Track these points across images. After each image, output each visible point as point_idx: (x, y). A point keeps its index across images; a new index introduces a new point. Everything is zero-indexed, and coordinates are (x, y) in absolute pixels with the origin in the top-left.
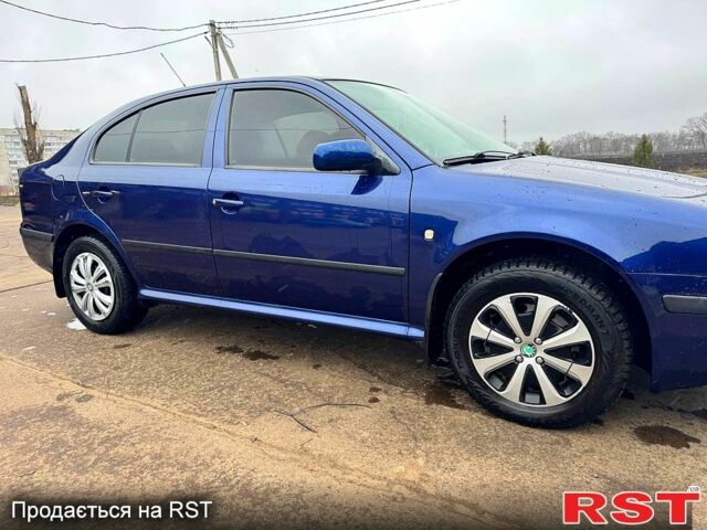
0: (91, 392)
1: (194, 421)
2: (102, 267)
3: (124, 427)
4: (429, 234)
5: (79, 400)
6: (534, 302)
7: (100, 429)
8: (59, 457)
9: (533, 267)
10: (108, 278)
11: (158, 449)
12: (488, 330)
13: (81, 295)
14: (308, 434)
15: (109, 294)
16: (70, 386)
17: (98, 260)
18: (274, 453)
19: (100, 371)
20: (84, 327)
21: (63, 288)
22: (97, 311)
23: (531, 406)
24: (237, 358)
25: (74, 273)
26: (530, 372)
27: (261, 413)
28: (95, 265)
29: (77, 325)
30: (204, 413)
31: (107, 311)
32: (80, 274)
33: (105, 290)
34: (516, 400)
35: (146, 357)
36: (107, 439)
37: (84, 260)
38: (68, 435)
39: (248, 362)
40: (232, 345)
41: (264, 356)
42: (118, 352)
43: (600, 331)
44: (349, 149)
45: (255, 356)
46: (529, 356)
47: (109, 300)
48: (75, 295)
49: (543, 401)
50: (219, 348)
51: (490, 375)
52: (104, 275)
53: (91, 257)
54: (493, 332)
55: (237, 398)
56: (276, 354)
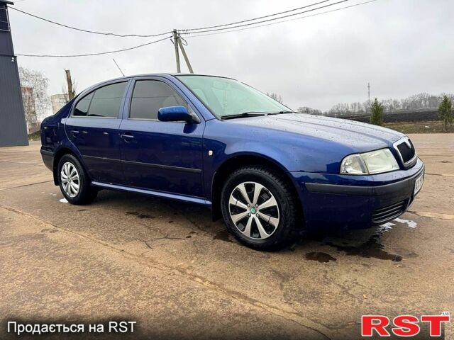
0: (58, 229)
1: (99, 242)
2: (75, 170)
3: (66, 243)
4: (211, 153)
5: (51, 232)
6: (254, 186)
7: (55, 243)
8: (33, 253)
9: (253, 169)
10: (77, 175)
11: (77, 252)
12: (236, 200)
13: (65, 184)
14: (149, 249)
15: (77, 183)
16: (50, 226)
17: (73, 166)
18: (128, 256)
19: (66, 221)
20: (67, 202)
21: (57, 181)
22: (73, 192)
23: (254, 239)
24: (134, 217)
25: (62, 173)
26: (254, 221)
27: (132, 240)
28: (71, 168)
29: (64, 200)
30: (106, 239)
31: (76, 192)
32: (65, 173)
33: (76, 182)
34: (249, 236)
35: (90, 216)
36: (57, 247)
37: (67, 166)
38: (40, 245)
39: (139, 219)
40: (135, 211)
41: (148, 217)
42: (79, 213)
43: (280, 200)
44: (174, 111)
45: (142, 217)
46: (253, 213)
47: (77, 186)
48: (63, 184)
49: (260, 237)
50: (128, 213)
51: (238, 223)
52: (75, 174)
53: (70, 164)
54: (238, 202)
55: (123, 235)
56: (154, 216)
